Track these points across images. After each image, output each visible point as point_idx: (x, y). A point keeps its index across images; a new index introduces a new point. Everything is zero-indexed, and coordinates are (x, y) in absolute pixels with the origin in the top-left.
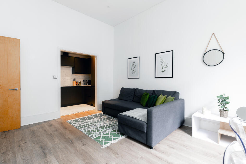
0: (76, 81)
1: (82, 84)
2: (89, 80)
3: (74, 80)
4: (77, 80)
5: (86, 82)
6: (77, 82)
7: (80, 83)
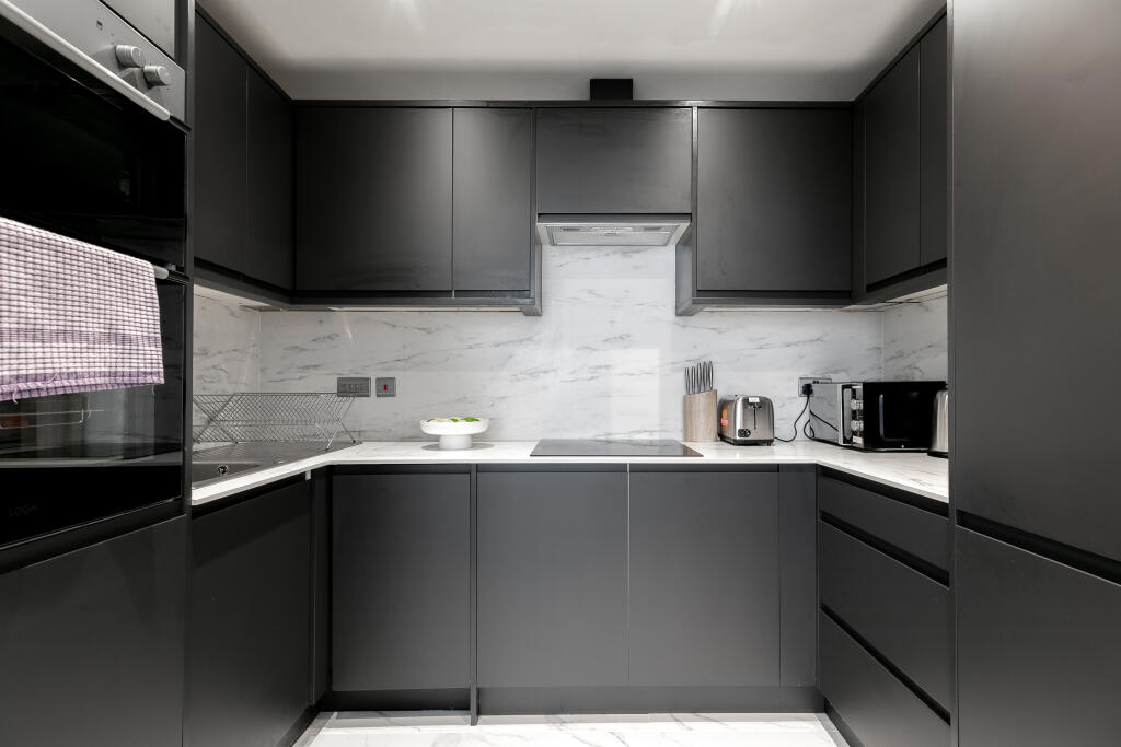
0: (722, 393)
1: (783, 427)
2: (872, 377)
3: (700, 377)
4: (724, 384)
5: (839, 408)
6: (723, 406)
7: (762, 409)
